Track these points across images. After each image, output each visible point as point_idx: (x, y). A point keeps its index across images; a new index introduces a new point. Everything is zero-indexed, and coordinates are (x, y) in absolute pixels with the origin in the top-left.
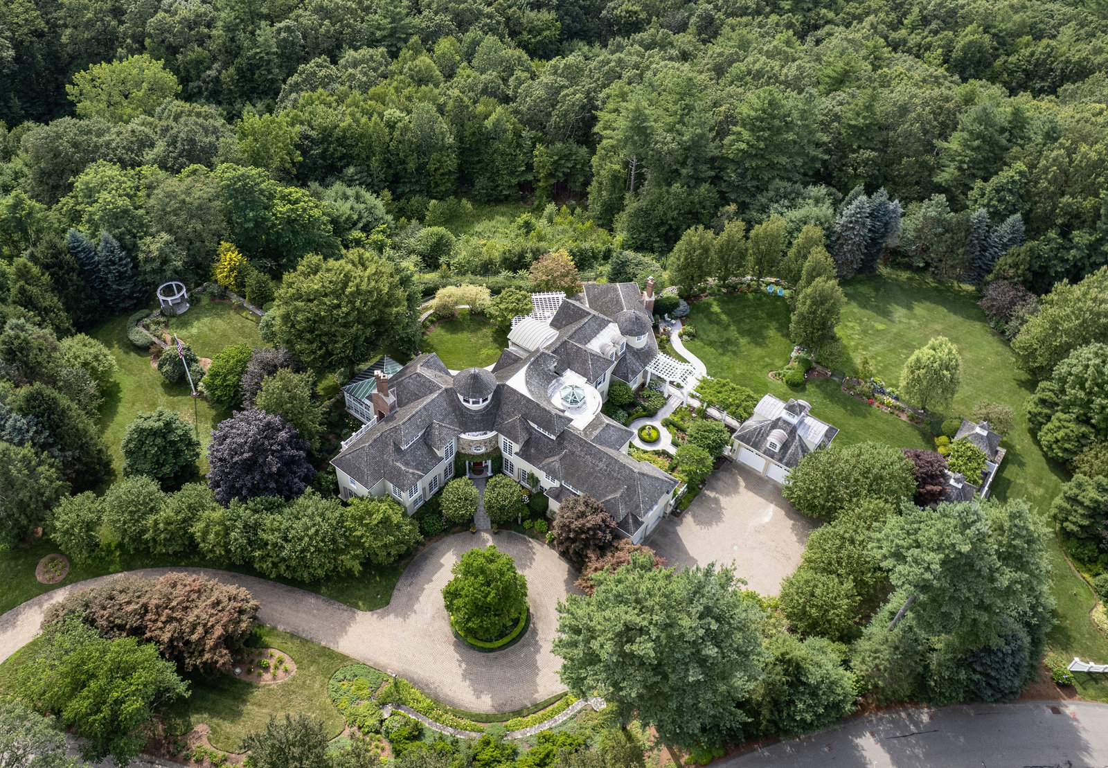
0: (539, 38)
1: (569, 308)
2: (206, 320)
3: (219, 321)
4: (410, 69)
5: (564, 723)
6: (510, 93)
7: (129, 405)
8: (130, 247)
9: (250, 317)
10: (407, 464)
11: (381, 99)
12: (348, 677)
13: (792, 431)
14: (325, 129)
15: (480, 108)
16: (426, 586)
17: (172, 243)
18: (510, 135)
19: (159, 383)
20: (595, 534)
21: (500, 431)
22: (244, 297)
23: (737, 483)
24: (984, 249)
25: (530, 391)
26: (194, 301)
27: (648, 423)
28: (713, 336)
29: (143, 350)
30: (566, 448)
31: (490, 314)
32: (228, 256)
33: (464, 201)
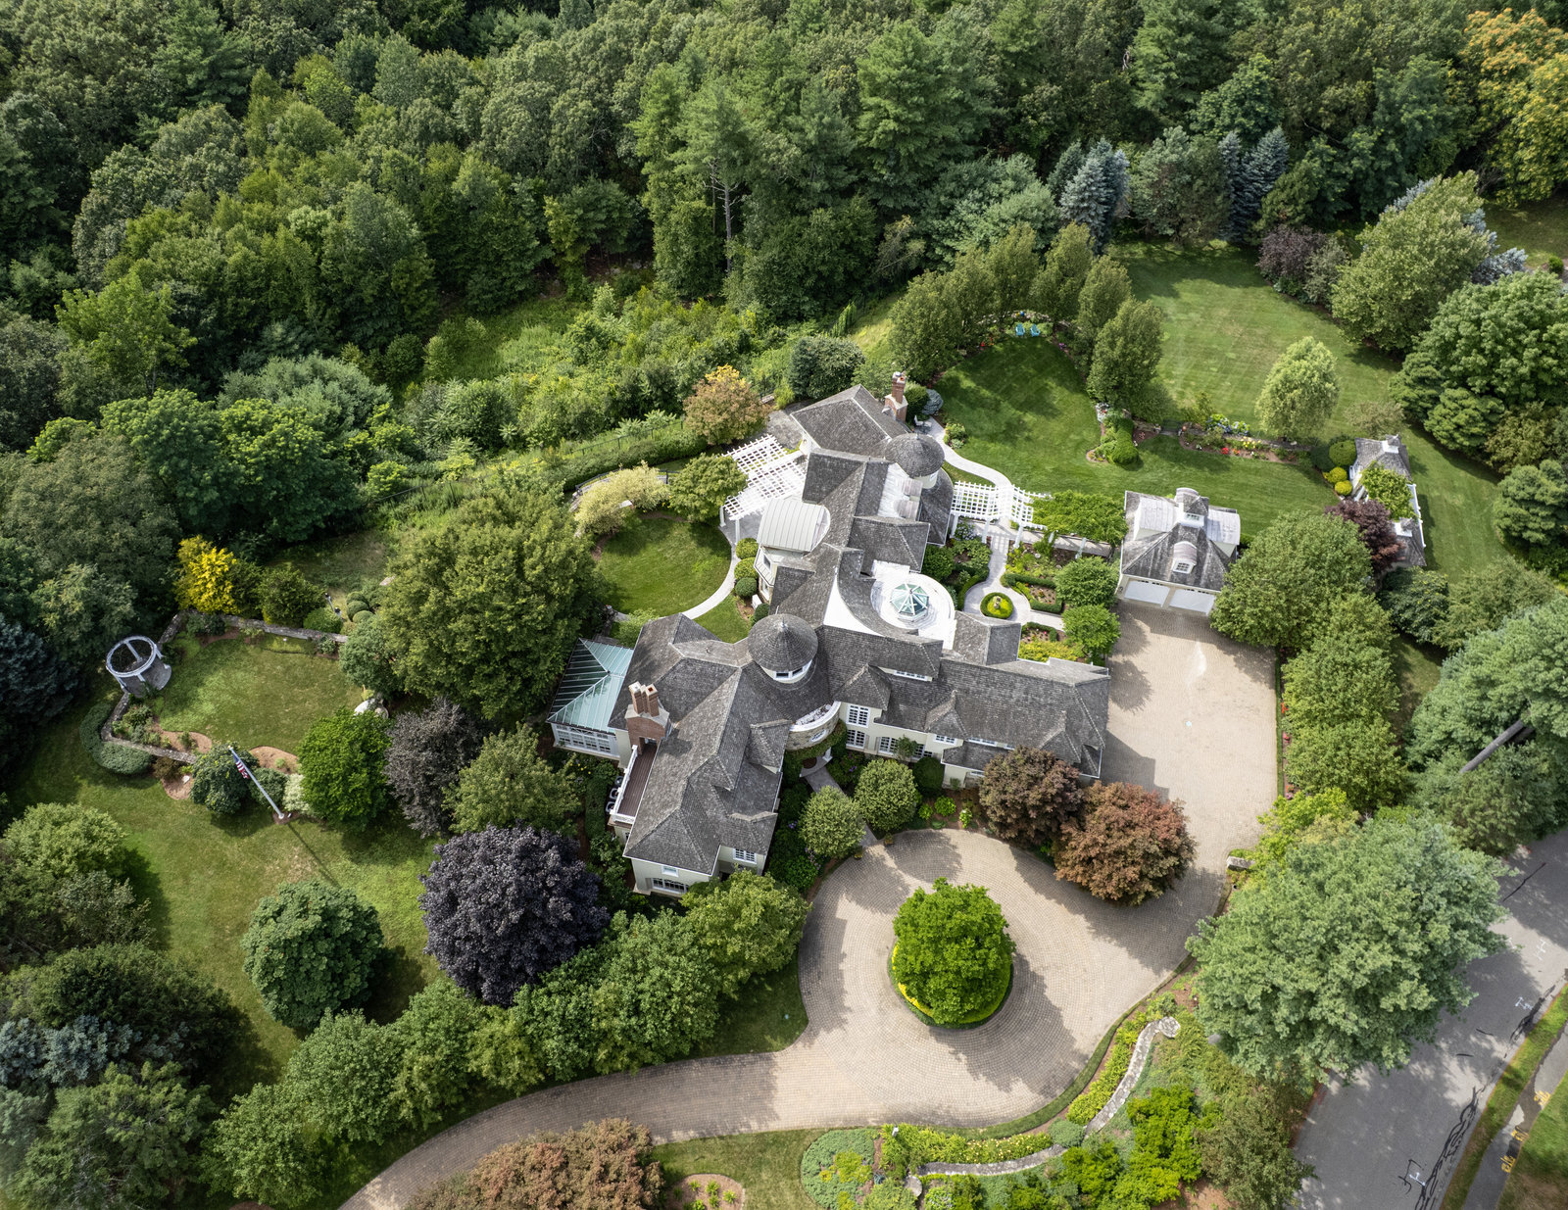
0: (440, 21)
1: (824, 464)
2: (214, 679)
3: (240, 675)
4: (284, 130)
5: (1145, 1075)
6: (463, 125)
7: (180, 882)
8: (20, 611)
9: (289, 648)
10: (744, 810)
11: (266, 194)
12: (825, 1161)
13: (1201, 537)
14: (206, 277)
15: (436, 166)
16: (842, 966)
17: (96, 577)
18: (500, 196)
19: (207, 824)
20: (1065, 798)
21: (845, 699)
22: (260, 617)
23: (1139, 630)
24: (1239, 187)
25: (864, 622)
26: (173, 655)
27: (986, 590)
28: (988, 426)
29: (144, 775)
30: (952, 687)
31: (682, 507)
32: (204, 562)
33: (470, 321)
